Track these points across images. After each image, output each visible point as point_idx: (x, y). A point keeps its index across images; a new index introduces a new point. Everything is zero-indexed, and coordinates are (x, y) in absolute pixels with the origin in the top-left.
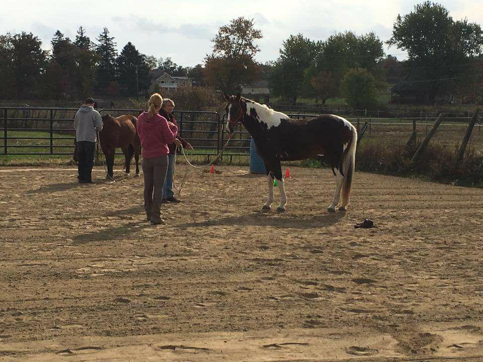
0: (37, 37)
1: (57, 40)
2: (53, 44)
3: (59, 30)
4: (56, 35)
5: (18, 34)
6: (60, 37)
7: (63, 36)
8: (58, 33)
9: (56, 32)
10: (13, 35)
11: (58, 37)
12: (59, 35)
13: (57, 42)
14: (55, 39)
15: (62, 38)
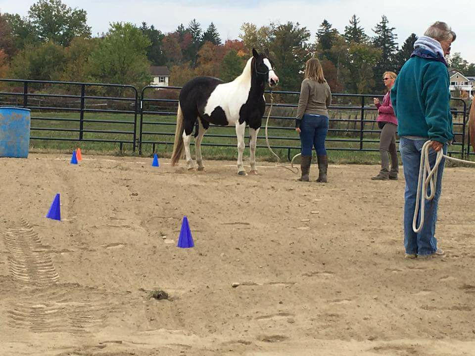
0: (305, 28)
1: (324, 31)
2: (319, 37)
3: (326, 20)
4: (322, 26)
5: (283, 25)
6: (327, 28)
7: (330, 26)
8: (325, 23)
9: (323, 22)
11: (325, 29)
12: (326, 26)
13: (322, 34)
14: (321, 31)
15: (329, 29)
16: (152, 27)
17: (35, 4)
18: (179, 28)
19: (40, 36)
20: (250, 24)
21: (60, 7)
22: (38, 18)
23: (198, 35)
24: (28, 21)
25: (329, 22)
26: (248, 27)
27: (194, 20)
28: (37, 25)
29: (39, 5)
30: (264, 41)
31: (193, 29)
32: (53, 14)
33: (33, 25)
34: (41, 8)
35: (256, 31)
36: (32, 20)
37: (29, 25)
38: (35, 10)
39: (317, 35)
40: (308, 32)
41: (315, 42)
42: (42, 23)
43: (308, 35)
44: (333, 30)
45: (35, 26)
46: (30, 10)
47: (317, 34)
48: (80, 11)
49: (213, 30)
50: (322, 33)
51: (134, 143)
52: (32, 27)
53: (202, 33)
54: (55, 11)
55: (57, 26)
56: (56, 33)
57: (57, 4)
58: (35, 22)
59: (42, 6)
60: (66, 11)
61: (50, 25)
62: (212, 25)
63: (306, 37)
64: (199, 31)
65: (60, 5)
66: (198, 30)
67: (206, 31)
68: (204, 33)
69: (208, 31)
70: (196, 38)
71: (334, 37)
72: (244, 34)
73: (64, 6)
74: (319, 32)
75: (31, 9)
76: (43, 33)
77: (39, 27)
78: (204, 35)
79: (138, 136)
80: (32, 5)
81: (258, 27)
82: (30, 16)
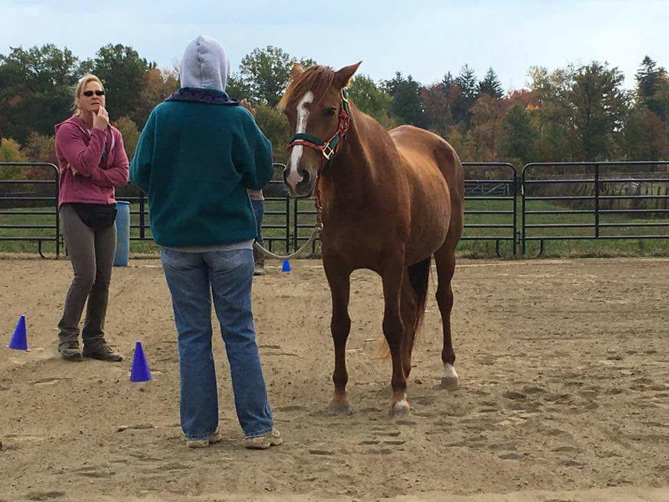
0: (617, 68)
1: (646, 71)
2: (639, 79)
3: (648, 56)
4: (643, 64)
5: (586, 66)
6: (650, 67)
7: (654, 64)
8: (647, 61)
9: (644, 59)
10: (576, 68)
11: (647, 68)
12: (648, 64)
13: (644, 76)
14: (641, 71)
15: (653, 68)
16: (410, 78)
17: (247, 56)
18: (445, 77)
19: (257, 99)
20: (539, 67)
21: (280, 58)
22: (253, 74)
23: (472, 86)
24: (239, 78)
25: (653, 59)
26: (537, 71)
27: (466, 66)
28: (252, 83)
29: (253, 56)
30: (559, 89)
31: (465, 77)
32: (273, 67)
33: (246, 83)
34: (255, 60)
35: (548, 77)
36: (245, 77)
37: (240, 84)
38: (248, 64)
39: (636, 78)
40: (621, 74)
41: (634, 86)
42: (258, 81)
43: (622, 77)
44: (659, 69)
45: (249, 85)
46: (242, 64)
47: (636, 76)
48: (307, 61)
49: (492, 78)
50: (643, 74)
51: (514, 239)
52: (245, 87)
53: (477, 83)
54: (275, 63)
55: (278, 83)
56: (277, 93)
57: (276, 54)
58: (249, 80)
59: (257, 57)
60: (289, 62)
61: (269, 82)
62: (491, 71)
63: (618, 81)
64: (473, 80)
65: (280, 55)
66: (472, 78)
67: (483, 80)
68: (480, 83)
69: (486, 80)
70: (469, 90)
71: (660, 79)
72: (531, 81)
73: (286, 57)
74: (639, 73)
75: (243, 62)
76: (261, 92)
77: (253, 86)
78: (479, 85)
79: (520, 230)
80: (245, 57)
81: (551, 72)
82: (242, 72)
